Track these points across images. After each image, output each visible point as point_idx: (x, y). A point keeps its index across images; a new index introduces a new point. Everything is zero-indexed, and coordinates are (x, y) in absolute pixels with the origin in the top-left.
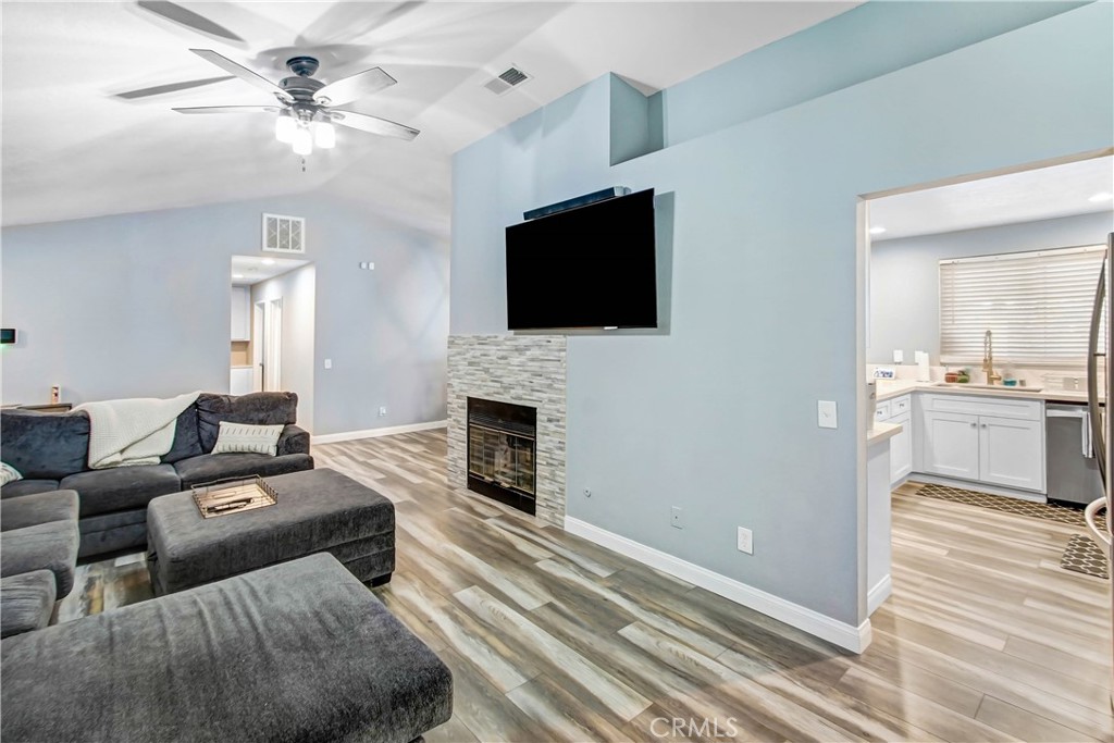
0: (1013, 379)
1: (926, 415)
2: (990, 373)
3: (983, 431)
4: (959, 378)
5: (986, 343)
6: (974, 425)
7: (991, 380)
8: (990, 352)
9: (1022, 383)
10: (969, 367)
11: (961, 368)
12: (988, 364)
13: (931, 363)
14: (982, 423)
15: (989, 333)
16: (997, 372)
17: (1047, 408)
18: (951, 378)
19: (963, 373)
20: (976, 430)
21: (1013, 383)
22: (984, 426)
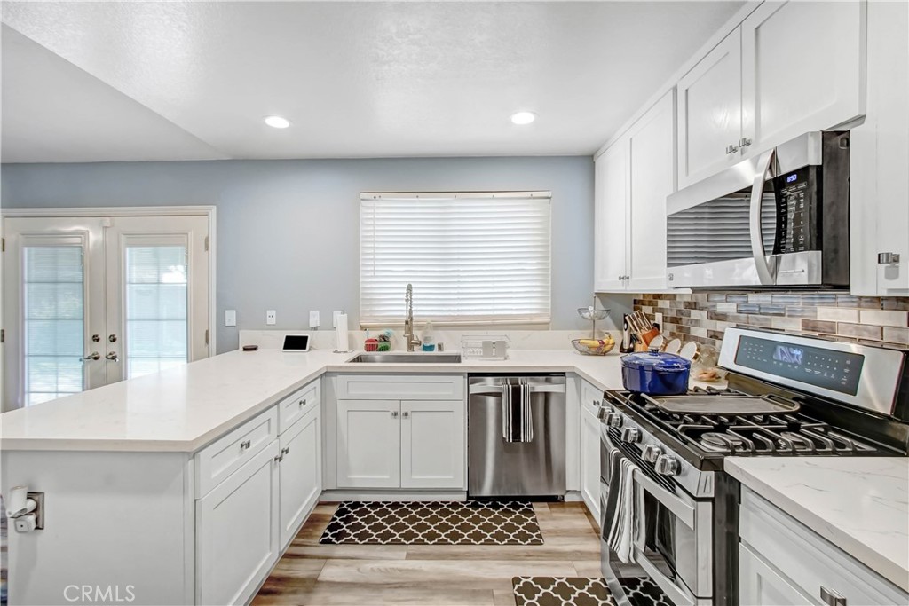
0: (432, 343)
1: (340, 404)
2: (411, 338)
3: (405, 421)
4: (381, 345)
5: (407, 300)
6: (395, 414)
7: (411, 347)
8: (411, 311)
9: (440, 347)
10: (391, 330)
11: (383, 332)
12: (409, 324)
13: (351, 326)
14: (403, 411)
15: (409, 288)
16: (417, 334)
17: (469, 383)
18: (371, 346)
19: (384, 338)
20: (397, 421)
21: (431, 348)
22: (406, 414)
